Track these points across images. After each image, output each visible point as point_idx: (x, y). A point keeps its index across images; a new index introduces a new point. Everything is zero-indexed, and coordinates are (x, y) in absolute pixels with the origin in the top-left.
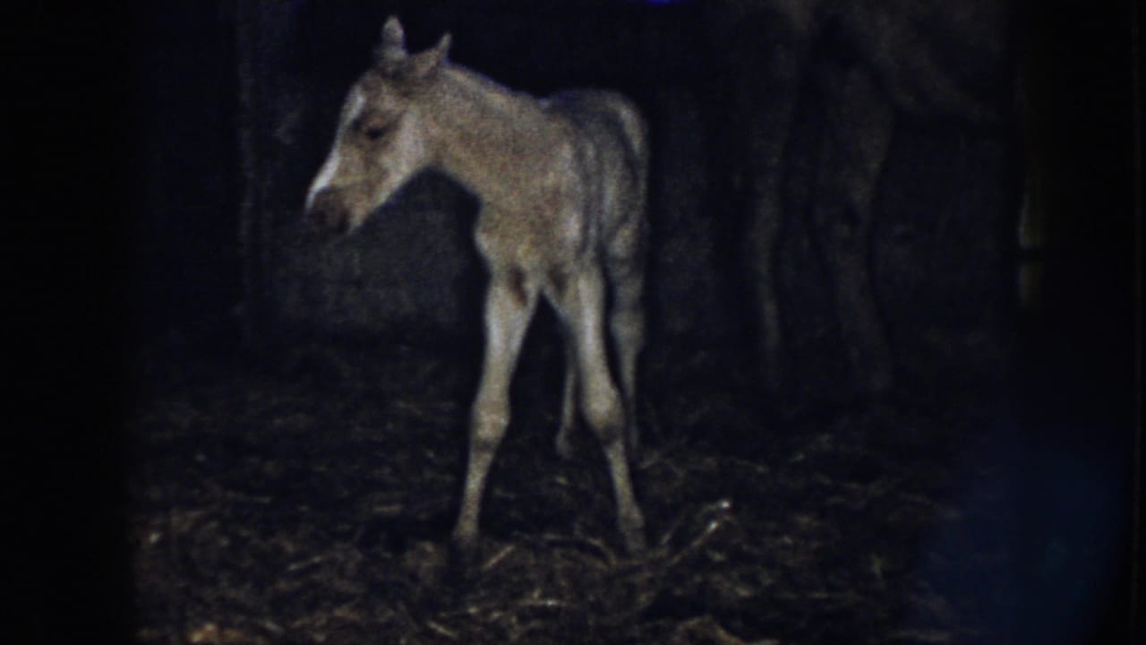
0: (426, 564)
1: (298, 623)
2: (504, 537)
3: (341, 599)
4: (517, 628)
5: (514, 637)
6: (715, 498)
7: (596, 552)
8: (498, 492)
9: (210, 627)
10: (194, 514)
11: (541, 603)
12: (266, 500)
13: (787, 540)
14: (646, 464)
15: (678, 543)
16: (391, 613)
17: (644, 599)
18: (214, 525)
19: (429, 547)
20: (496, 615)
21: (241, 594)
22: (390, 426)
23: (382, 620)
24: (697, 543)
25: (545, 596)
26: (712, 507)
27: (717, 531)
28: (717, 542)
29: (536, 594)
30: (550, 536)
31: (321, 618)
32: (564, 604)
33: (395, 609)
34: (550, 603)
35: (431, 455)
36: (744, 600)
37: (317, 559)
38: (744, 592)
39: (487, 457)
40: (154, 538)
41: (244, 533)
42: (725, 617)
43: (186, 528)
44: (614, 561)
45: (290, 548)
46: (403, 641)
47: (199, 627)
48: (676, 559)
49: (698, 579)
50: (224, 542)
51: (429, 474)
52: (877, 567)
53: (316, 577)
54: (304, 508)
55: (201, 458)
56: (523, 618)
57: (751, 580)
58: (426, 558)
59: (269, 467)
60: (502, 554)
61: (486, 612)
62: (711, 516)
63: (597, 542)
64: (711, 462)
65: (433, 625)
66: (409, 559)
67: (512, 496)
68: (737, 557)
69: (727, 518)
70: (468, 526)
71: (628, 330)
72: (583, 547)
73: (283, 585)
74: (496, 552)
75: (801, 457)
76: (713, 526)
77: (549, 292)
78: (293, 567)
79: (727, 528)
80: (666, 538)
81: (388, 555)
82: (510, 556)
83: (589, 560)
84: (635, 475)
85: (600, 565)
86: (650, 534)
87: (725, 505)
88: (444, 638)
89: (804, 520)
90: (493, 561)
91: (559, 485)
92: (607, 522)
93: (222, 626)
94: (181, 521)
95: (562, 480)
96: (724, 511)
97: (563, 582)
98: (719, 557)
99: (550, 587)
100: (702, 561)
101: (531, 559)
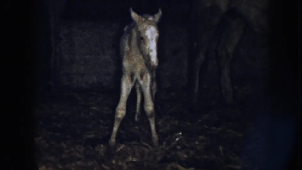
0: (102, 150)
2: (122, 143)
3: (79, 159)
4: (126, 166)
5: (125, 168)
6: (178, 132)
7: (148, 148)
8: (121, 131)
9: (44, 167)
10: (39, 138)
11: (132, 160)
13: (197, 143)
14: (160, 123)
15: (168, 143)
17: (159, 158)
18: (45, 141)
19: (102, 146)
20: (120, 163)
22: (91, 114)
23: (89, 164)
24: (173, 144)
25: (133, 158)
26: (177, 134)
28: (179, 143)
29: (130, 158)
30: (134, 143)
31: (74, 165)
32: (138, 160)
33: (93, 162)
34: (134, 160)
35: (102, 121)
36: (185, 158)
37: (72, 150)
38: (185, 156)
41: (53, 143)
42: (181, 163)
43: (37, 142)
44: (150, 147)
45: (64, 146)
47: (41, 167)
48: (168, 148)
49: (173, 153)
50: (47, 145)
51: (101, 127)
52: (221, 149)
53: (72, 154)
54: (68, 136)
56: (127, 164)
57: (187, 153)
58: (102, 148)
60: (121, 148)
61: (117, 162)
62: (176, 137)
63: (146, 144)
64: (176, 122)
65: (103, 166)
66: (97, 149)
67: (124, 132)
68: (184, 148)
69: (181, 137)
70: (113, 140)
72: (143, 145)
73: (64, 156)
74: (119, 147)
75: (200, 120)
76: (177, 139)
78: (66, 151)
79: (180, 139)
80: (164, 143)
81: (91, 148)
82: (123, 148)
83: (144, 149)
84: (157, 126)
86: (160, 142)
87: (180, 134)
89: (201, 137)
90: (119, 149)
92: (149, 138)
95: (137, 128)
96: (180, 135)
97: (138, 154)
98: (179, 147)
99: (134, 156)
100: (175, 148)
101: (129, 149)
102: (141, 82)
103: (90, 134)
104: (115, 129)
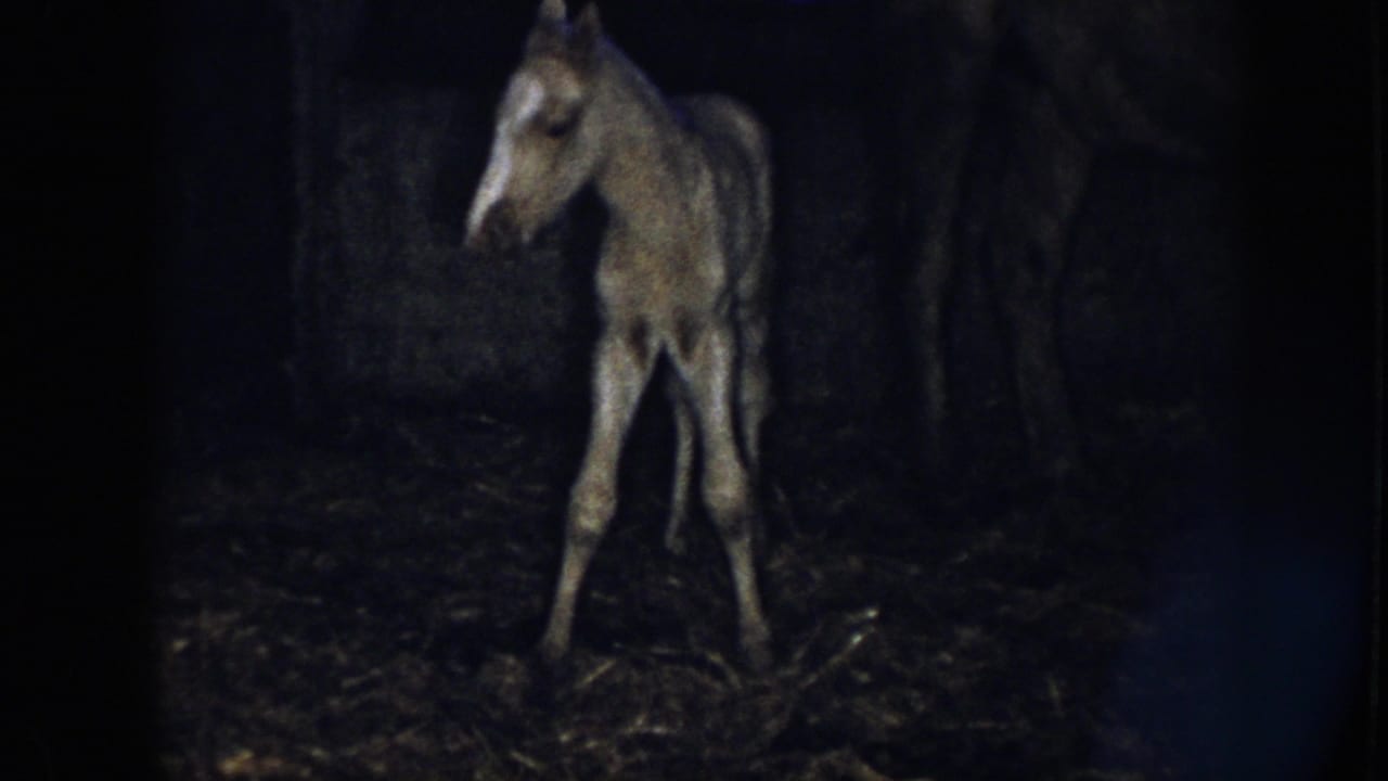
0: (508, 680)
1: (352, 752)
2: (604, 649)
3: (404, 722)
4: (618, 758)
5: (613, 770)
6: (860, 606)
7: (717, 672)
8: (595, 595)
9: (246, 755)
10: (227, 618)
11: (646, 730)
12: (316, 600)
13: (947, 658)
14: (776, 564)
15: (815, 659)
16: (466, 740)
17: (772, 726)
18: (251, 630)
19: (511, 661)
20: (591, 744)
21: (283, 715)
22: (467, 514)
23: (452, 747)
24: (836, 660)
25: (652, 721)
26: (852, 618)
27: (862, 644)
28: (862, 659)
29: (640, 721)
30: (660, 650)
31: (379, 742)
32: (674, 732)
33: (469, 732)
34: (659, 730)
35: (516, 548)
36: (891, 730)
37: (376, 672)
38: (892, 719)
39: (584, 551)
40: (180, 645)
41: (288, 641)
42: (869, 754)
43: (217, 633)
44: (734, 678)
45: (342, 658)
46: (478, 775)
47: (232, 755)
48: (812, 679)
49: (836, 704)
50: (262, 650)
51: (510, 571)
52: (1054, 691)
53: (375, 695)
54: (361, 611)
55: (236, 549)
56: (626, 747)
57: (901, 705)
58: (509, 673)
59: (319, 561)
60: (601, 669)
61: (580, 740)
62: (852, 629)
63: (716, 658)
64: (855, 563)
65: (516, 755)
66: (488, 674)
67: (612, 600)
68: (886, 679)
69: (872, 630)
72: (700, 663)
73: (334, 704)
74: (591, 667)
75: (964, 557)
76: (857, 639)
77: (673, 349)
78: (348, 683)
79: (872, 642)
80: (799, 655)
81: (461, 669)
82: (609, 673)
83: (706, 679)
85: (718, 686)
86: (779, 648)
87: (872, 614)
88: (529, 772)
89: (967, 634)
90: (590, 678)
91: (670, 588)
92: (728, 628)
93: (261, 753)
94: (212, 624)
95: (674, 581)
96: (871, 621)
97: (674, 704)
98: (864, 677)
99: (658, 710)
100: (842, 683)
101: (636, 677)
103: (460, 605)
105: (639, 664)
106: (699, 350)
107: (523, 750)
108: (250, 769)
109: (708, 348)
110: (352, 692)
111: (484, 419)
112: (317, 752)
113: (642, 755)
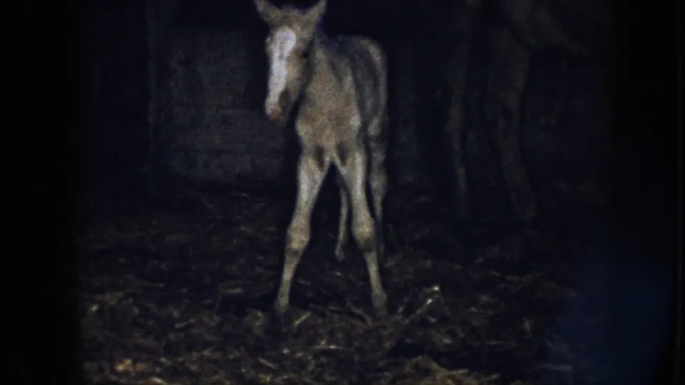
0: (258, 323)
1: (180, 359)
2: (304, 307)
3: (206, 345)
4: (313, 362)
5: (310, 367)
6: (430, 285)
7: (362, 319)
8: (301, 281)
9: (129, 362)
10: (120, 294)
11: (326, 347)
12: (162, 285)
13: (474, 310)
14: (389, 265)
15: (407, 313)
16: (237, 354)
17: (388, 345)
18: (131, 300)
19: (260, 314)
20: (299, 355)
21: (149, 342)
22: (235, 241)
23: (232, 357)
24: (420, 311)
25: (329, 343)
26: (428, 291)
27: (431, 304)
28: (432, 311)
29: (323, 343)
30: (332, 307)
31: (195, 355)
32: (340, 348)
33: (239, 351)
34: (332, 347)
35: (261, 258)
36: (447, 346)
37: (192, 321)
38: (447, 341)
40: (94, 308)
41: (148, 305)
42: (437, 356)
43: (113, 303)
44: (368, 319)
45: (176, 314)
46: (244, 371)
47: (121, 362)
48: (408, 321)
49: (420, 333)
50: (136, 310)
51: (259, 270)
52: (527, 325)
53: (193, 331)
54: (184, 290)
55: (122, 260)
56: (316, 356)
57: (452, 334)
58: (258, 320)
59: (163, 266)
60: (303, 318)
61: (293, 353)
62: (427, 296)
63: (359, 311)
64: (429, 263)
65: (262, 361)
66: (247, 319)
67: (309, 284)
68: (443, 320)
69: (437, 296)
71: (378, 183)
73: (172, 336)
74: (298, 316)
75: (481, 260)
76: (430, 301)
78: (178, 326)
79: (437, 302)
80: (401, 309)
81: (235, 318)
82: (308, 319)
83: (356, 322)
84: (382, 271)
85: (361, 325)
86: (391, 308)
87: (436, 288)
89: (484, 298)
90: (297, 322)
91: (338, 277)
92: (365, 296)
93: (135, 361)
94: (111, 299)
95: (338, 274)
96: (436, 292)
97: (340, 335)
98: (433, 320)
99: (331, 337)
100: (423, 323)
101: (320, 321)
102: (343, 170)
103: (233, 287)
104: (288, 275)
105: (323, 315)
106: (349, 161)
107: (265, 358)
108: (131, 369)
109: (354, 159)
110: (180, 330)
111: (244, 195)
112: (163, 360)
113: (324, 360)
